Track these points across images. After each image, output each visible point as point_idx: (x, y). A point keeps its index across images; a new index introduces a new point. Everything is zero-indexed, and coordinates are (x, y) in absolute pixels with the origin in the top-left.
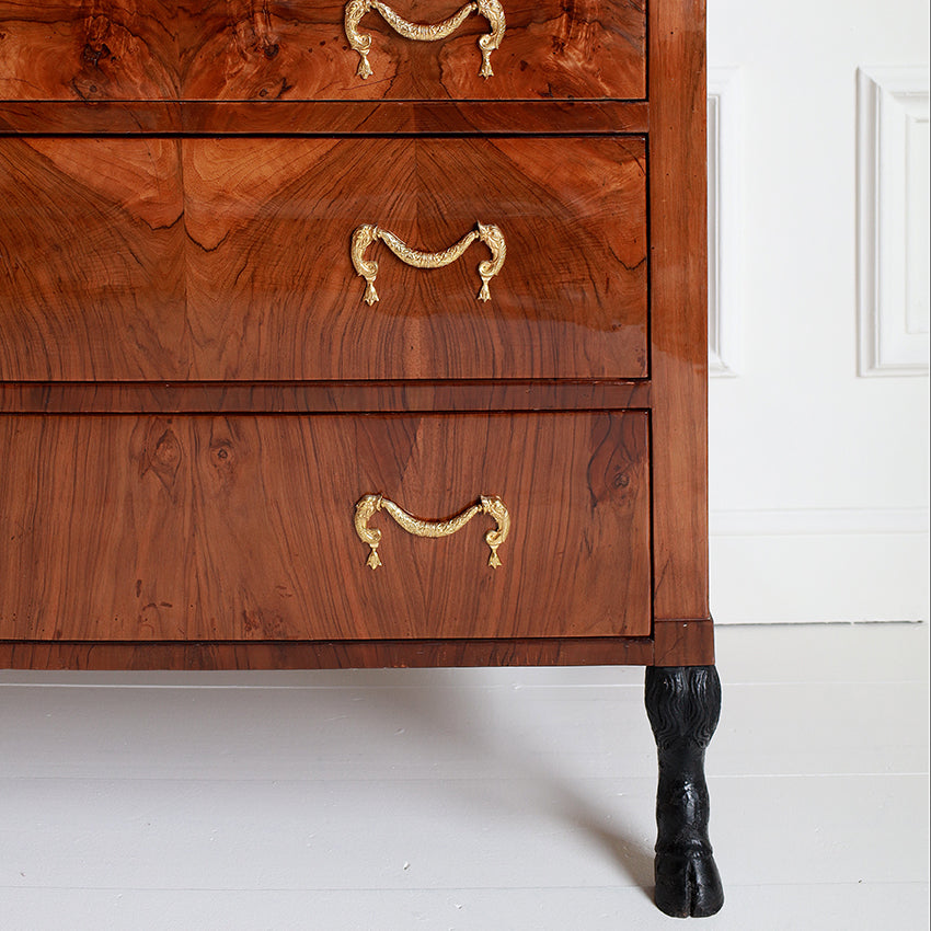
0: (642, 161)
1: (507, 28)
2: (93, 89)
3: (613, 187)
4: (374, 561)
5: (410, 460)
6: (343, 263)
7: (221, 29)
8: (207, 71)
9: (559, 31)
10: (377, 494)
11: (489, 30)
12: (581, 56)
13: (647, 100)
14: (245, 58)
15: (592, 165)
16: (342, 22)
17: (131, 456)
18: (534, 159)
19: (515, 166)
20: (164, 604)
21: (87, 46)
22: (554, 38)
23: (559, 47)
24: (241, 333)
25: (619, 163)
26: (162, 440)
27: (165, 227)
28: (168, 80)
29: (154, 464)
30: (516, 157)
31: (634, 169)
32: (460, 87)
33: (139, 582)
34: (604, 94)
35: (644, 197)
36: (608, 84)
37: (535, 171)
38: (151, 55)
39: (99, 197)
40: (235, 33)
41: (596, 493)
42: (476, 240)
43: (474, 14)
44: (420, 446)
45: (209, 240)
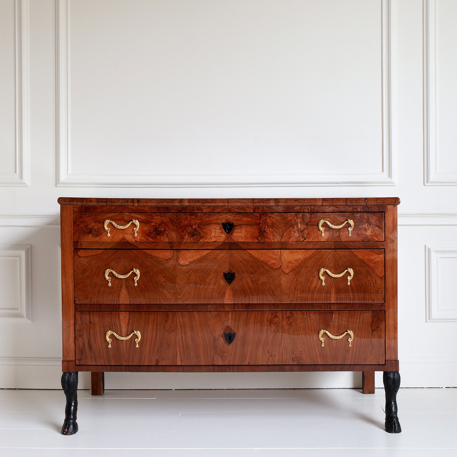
0: (384, 254)
1: (354, 226)
2: (261, 239)
3: (377, 260)
4: (323, 345)
5: (331, 321)
6: (317, 277)
7: (291, 227)
8: (287, 235)
9: (366, 227)
10: (324, 329)
11: (351, 226)
12: (370, 232)
13: (385, 241)
14: (296, 233)
15: (373, 255)
16: (318, 225)
17: (268, 320)
18: (360, 254)
19: (356, 255)
20: (274, 356)
21: (260, 230)
22: (365, 228)
23: (366, 230)
24: (294, 292)
25: (379, 255)
26: (275, 317)
27: (277, 269)
28: (279, 237)
29: (273, 322)
30: (356, 254)
31: (382, 256)
32: (344, 239)
33: (269, 350)
34: (375, 240)
35: (384, 262)
36: (376, 238)
37: (360, 257)
38: (275, 232)
39: (262, 262)
40: (294, 227)
41: (373, 330)
42: (347, 271)
43: (347, 223)
44: (334, 318)
45: (287, 271)
